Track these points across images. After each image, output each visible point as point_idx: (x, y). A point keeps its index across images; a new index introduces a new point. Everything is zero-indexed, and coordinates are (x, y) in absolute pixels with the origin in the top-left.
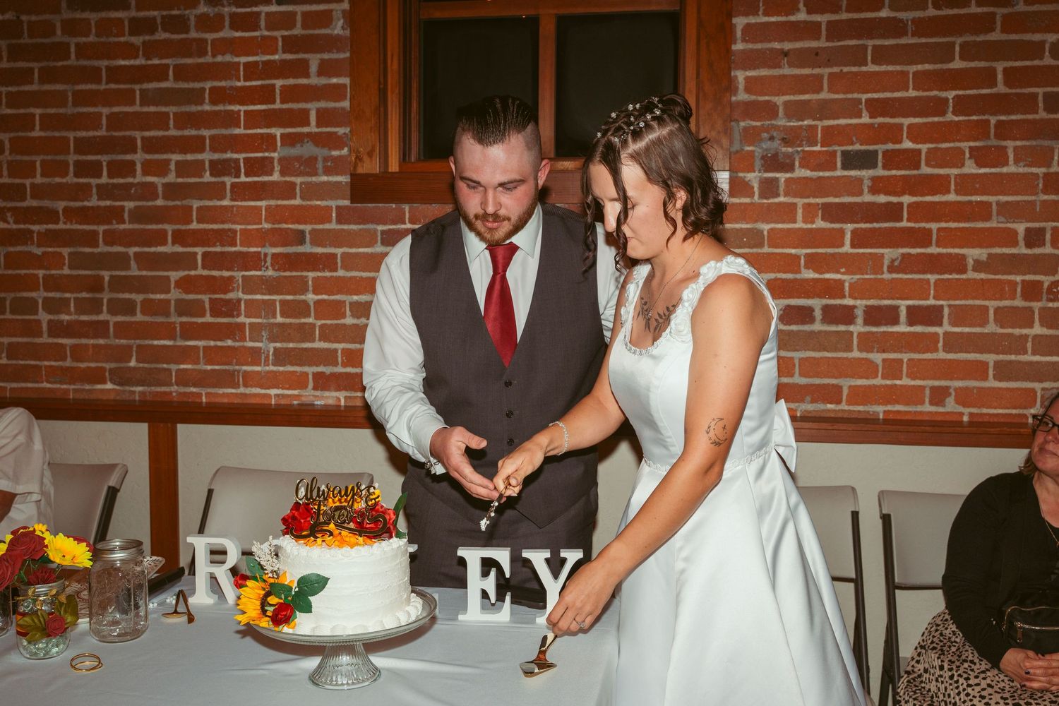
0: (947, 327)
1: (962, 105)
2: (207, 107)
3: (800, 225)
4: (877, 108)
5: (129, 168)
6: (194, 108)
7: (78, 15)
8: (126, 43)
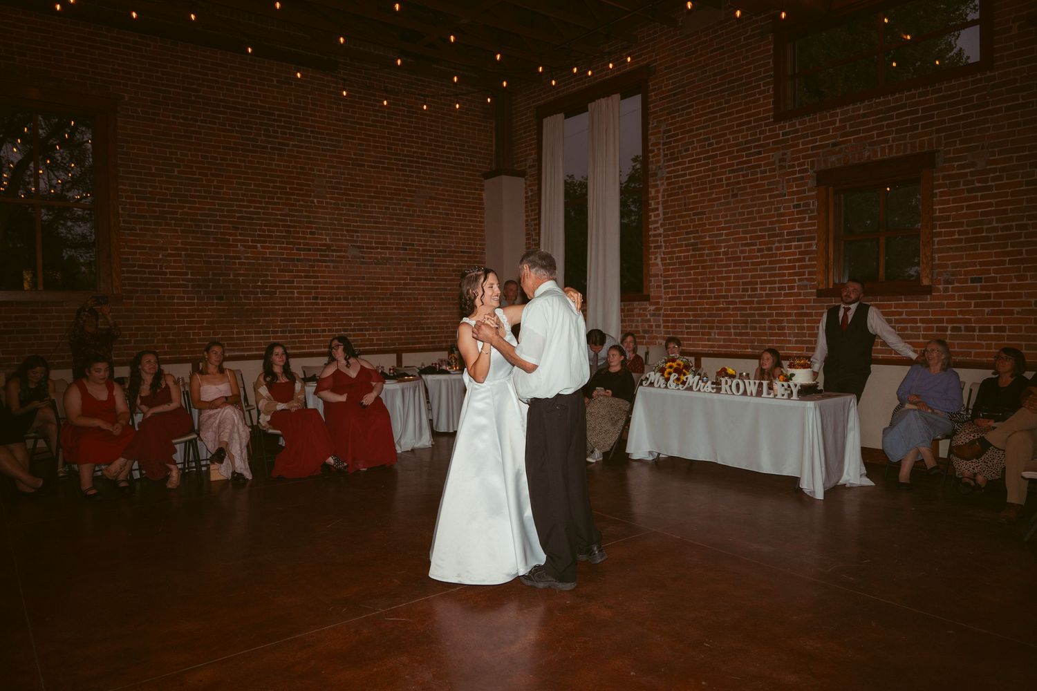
0: (1008, 333)
1: (1011, 262)
3: (957, 301)
4: (981, 264)
5: (755, 289)
6: (774, 272)
7: (744, 248)
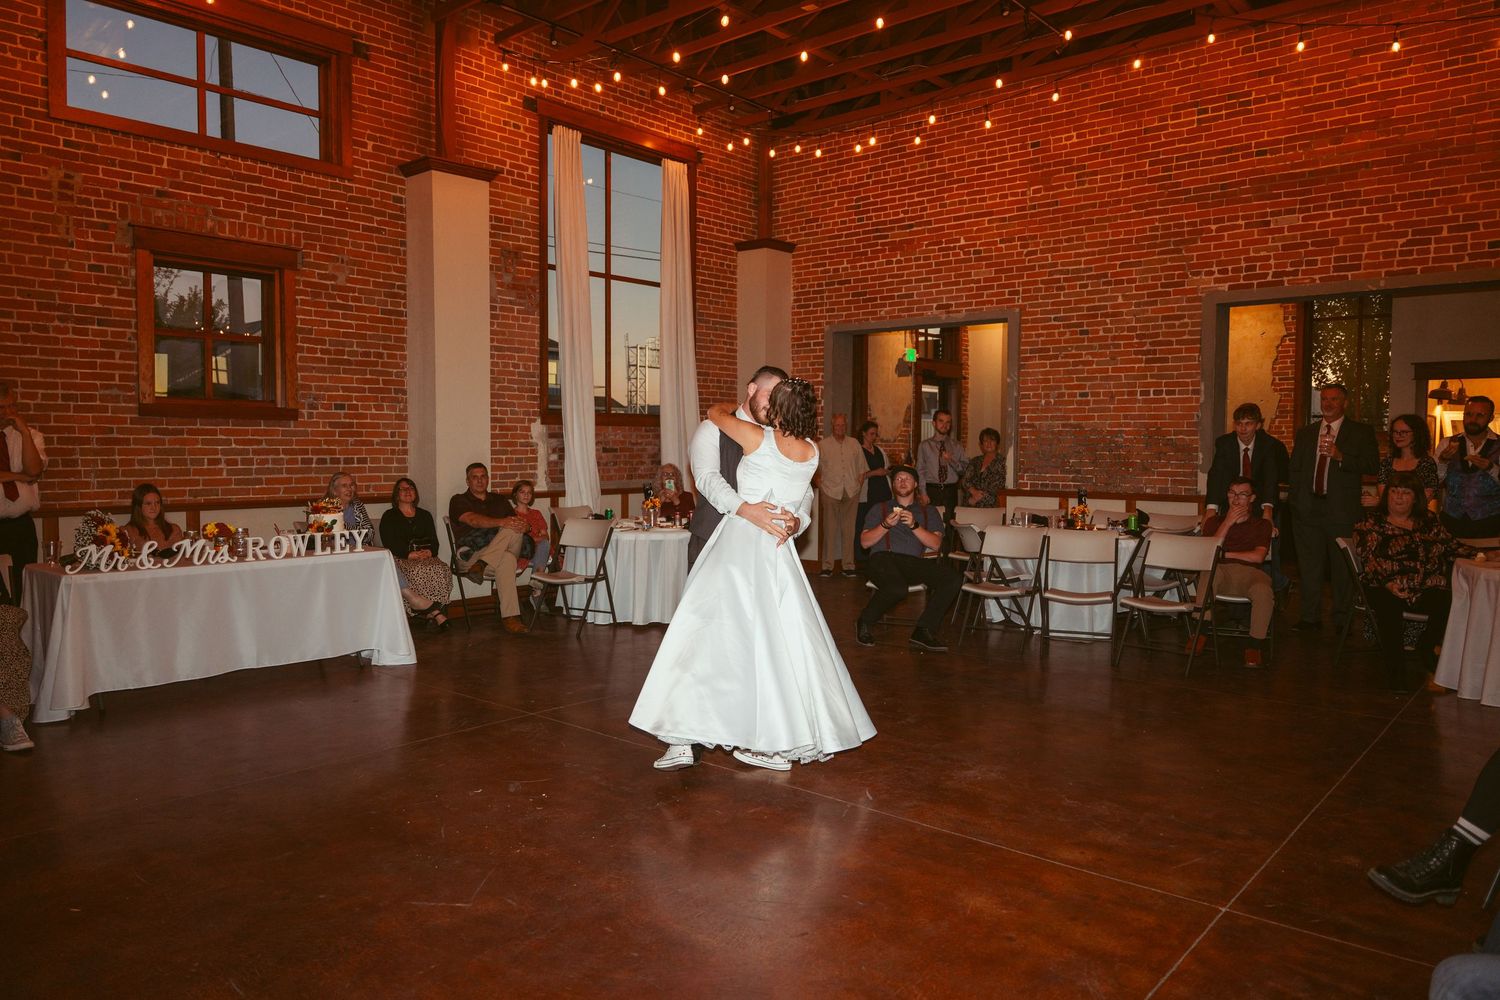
1: (370, 390)
2: (59, 369)
3: (321, 429)
4: (345, 389)
6: (51, 369)
8: (12, 335)
